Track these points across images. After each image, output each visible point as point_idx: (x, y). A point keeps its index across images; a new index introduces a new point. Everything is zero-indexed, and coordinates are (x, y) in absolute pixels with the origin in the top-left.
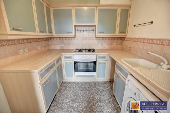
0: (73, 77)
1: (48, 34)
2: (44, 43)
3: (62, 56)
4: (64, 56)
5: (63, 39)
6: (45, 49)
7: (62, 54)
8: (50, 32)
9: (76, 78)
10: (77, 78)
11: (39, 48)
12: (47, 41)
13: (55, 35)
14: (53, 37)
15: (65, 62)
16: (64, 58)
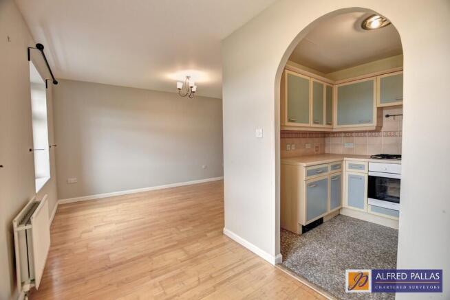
0: (363, 208)
1: (324, 125)
2: (317, 141)
3: (344, 162)
4: (347, 163)
5: (353, 134)
6: (316, 151)
7: (345, 159)
8: (330, 122)
9: (369, 211)
10: (372, 213)
11: (308, 146)
12: (323, 139)
13: (336, 127)
14: (334, 130)
15: (349, 175)
16: (347, 166)
